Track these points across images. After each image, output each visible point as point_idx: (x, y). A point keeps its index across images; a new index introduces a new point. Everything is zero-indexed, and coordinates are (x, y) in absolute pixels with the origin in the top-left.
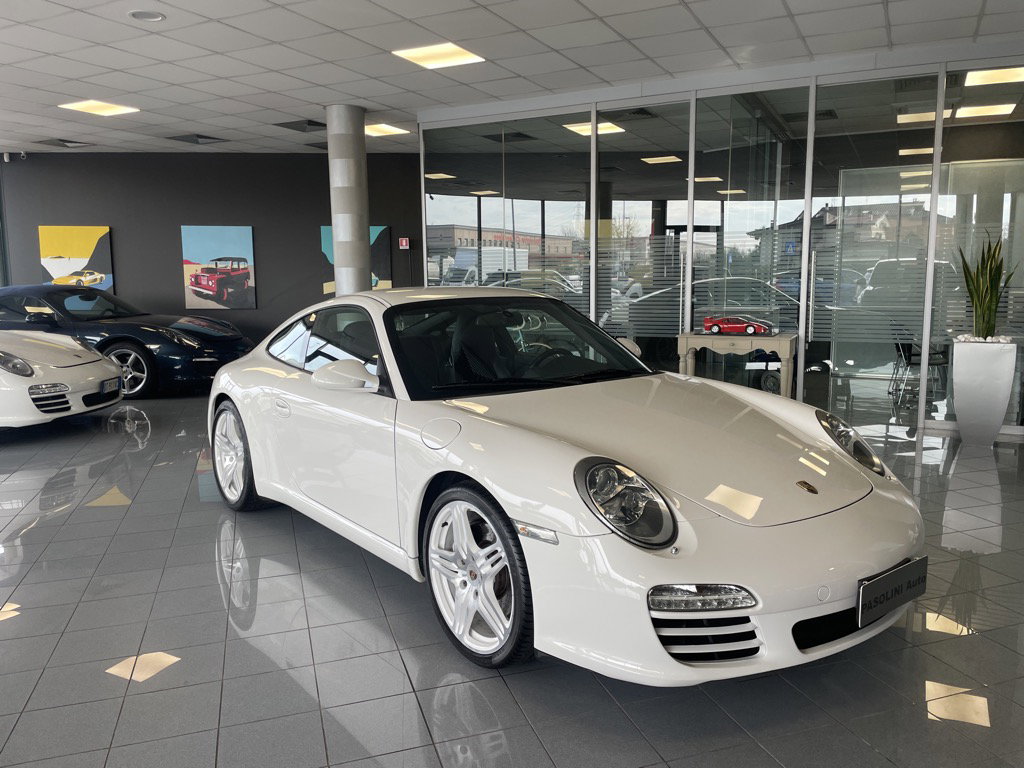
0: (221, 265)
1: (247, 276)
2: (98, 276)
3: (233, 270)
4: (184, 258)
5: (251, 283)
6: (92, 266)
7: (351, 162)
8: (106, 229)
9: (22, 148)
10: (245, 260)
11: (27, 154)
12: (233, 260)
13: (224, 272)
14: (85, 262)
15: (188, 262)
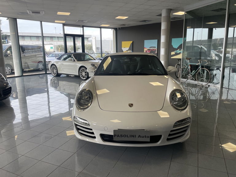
0: (151, 48)
1: (156, 51)
2: (130, 51)
3: (153, 49)
4: (145, 47)
5: (156, 52)
6: (129, 49)
7: (166, 22)
8: (132, 42)
9: (120, 27)
10: (155, 47)
11: (121, 28)
12: (153, 47)
13: (151, 50)
14: (128, 48)
15: (145, 48)
